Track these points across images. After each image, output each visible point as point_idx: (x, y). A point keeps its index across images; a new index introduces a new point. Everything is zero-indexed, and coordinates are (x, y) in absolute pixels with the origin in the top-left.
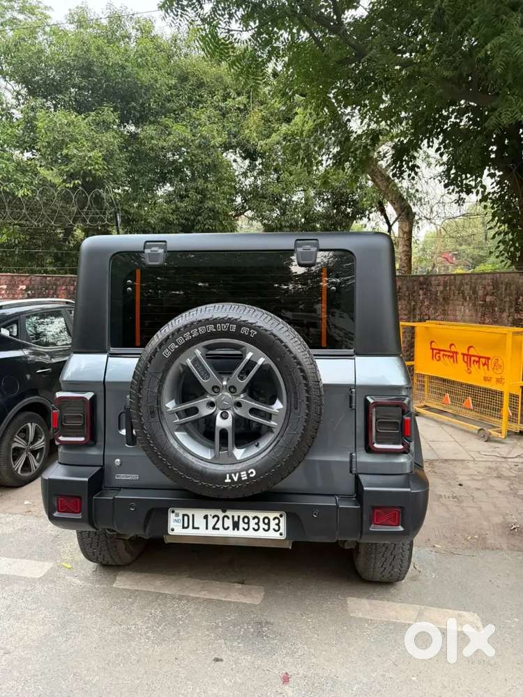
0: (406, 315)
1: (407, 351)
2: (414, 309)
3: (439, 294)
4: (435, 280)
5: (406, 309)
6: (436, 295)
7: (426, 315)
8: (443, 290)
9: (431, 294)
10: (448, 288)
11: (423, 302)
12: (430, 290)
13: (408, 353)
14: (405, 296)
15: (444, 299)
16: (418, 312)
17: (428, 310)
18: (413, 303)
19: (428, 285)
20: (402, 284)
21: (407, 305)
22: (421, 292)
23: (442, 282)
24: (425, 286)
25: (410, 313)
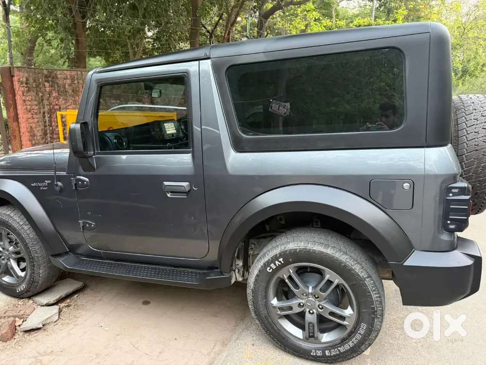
0: (37, 105)
1: (43, 139)
2: (42, 100)
3: (67, 87)
4: (61, 74)
5: (35, 100)
6: (64, 87)
7: (57, 105)
8: (71, 84)
9: (58, 86)
10: (76, 82)
11: (50, 93)
12: (58, 83)
13: (44, 140)
14: (33, 87)
15: (73, 91)
16: (46, 102)
17: (58, 100)
18: (41, 94)
19: (53, 78)
20: (29, 75)
21: (35, 96)
22: (47, 84)
23: (68, 76)
24: (50, 79)
25: (39, 103)
